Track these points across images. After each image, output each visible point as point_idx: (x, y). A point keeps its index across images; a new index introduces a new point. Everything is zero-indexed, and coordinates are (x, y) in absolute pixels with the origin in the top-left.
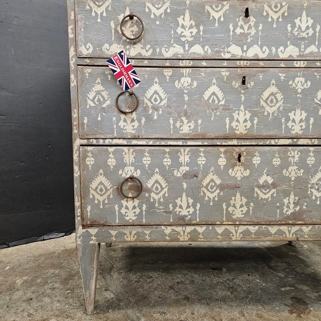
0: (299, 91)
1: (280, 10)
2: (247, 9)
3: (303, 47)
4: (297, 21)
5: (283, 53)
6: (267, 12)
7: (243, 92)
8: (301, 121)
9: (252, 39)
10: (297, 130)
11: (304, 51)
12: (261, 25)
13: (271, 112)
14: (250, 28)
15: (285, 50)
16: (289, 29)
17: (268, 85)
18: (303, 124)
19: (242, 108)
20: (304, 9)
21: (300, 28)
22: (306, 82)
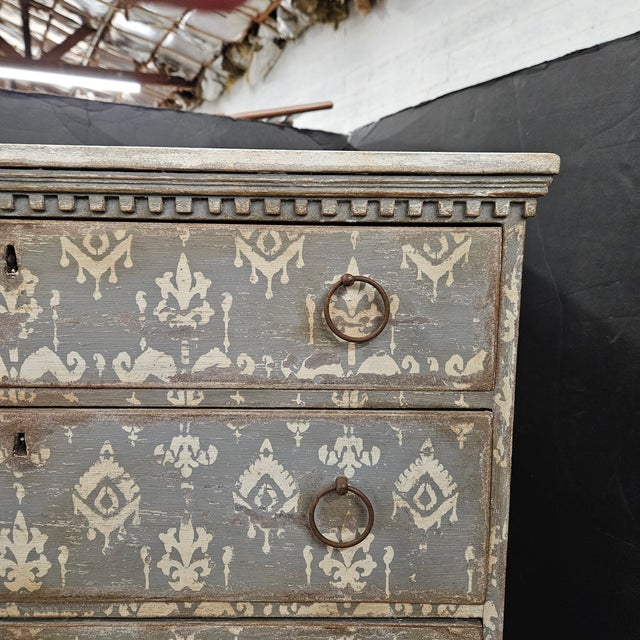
0: (187, 472)
1: (108, 252)
2: (11, 250)
3: (185, 352)
4: (164, 283)
5: (129, 370)
6: (69, 256)
7: (18, 475)
8: (198, 555)
9: (31, 330)
10: (186, 578)
11: (191, 365)
12: (56, 294)
13: (106, 531)
14: (23, 300)
15: (133, 363)
16: (142, 304)
17: (93, 458)
18: (204, 563)
19: (20, 519)
20: (182, 249)
21: (172, 301)
22: (204, 447)
